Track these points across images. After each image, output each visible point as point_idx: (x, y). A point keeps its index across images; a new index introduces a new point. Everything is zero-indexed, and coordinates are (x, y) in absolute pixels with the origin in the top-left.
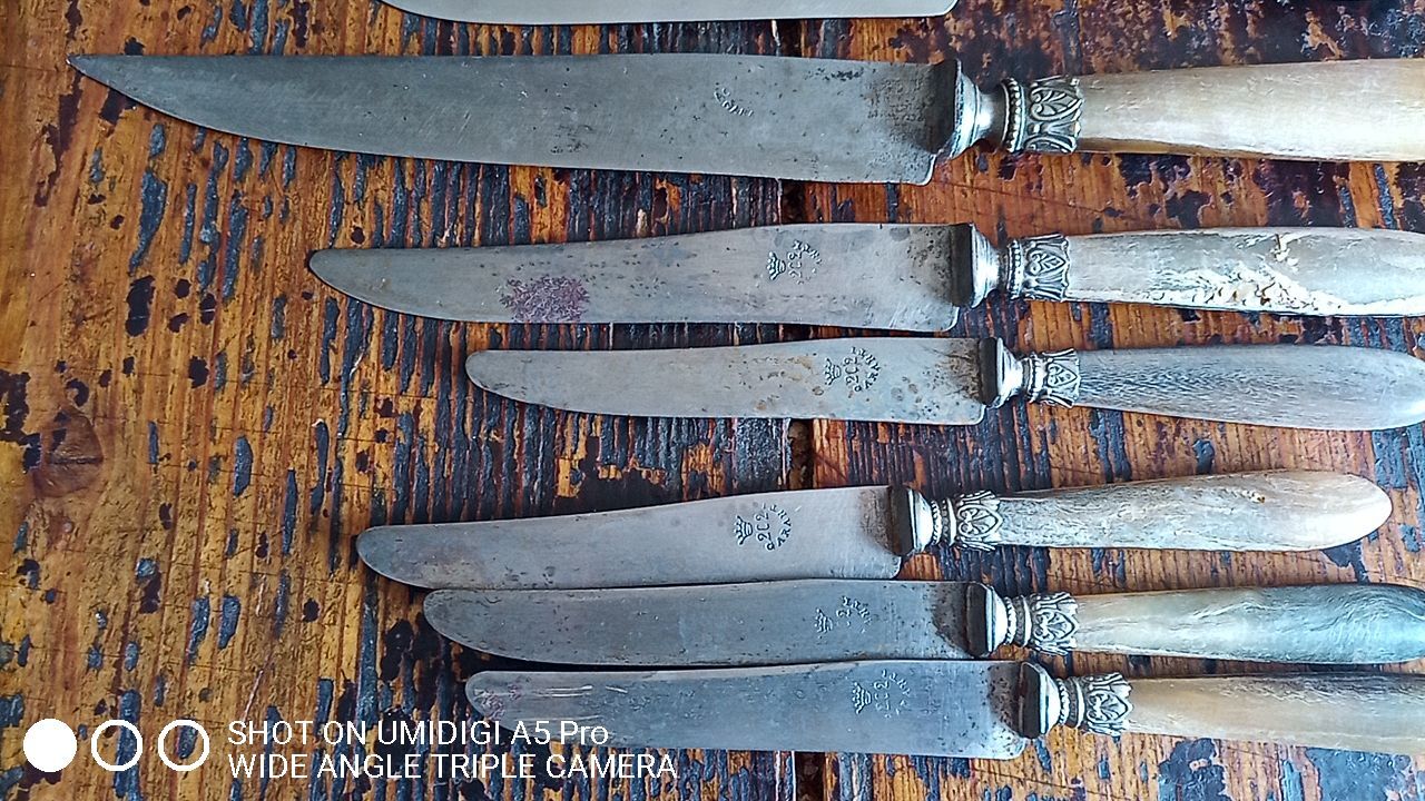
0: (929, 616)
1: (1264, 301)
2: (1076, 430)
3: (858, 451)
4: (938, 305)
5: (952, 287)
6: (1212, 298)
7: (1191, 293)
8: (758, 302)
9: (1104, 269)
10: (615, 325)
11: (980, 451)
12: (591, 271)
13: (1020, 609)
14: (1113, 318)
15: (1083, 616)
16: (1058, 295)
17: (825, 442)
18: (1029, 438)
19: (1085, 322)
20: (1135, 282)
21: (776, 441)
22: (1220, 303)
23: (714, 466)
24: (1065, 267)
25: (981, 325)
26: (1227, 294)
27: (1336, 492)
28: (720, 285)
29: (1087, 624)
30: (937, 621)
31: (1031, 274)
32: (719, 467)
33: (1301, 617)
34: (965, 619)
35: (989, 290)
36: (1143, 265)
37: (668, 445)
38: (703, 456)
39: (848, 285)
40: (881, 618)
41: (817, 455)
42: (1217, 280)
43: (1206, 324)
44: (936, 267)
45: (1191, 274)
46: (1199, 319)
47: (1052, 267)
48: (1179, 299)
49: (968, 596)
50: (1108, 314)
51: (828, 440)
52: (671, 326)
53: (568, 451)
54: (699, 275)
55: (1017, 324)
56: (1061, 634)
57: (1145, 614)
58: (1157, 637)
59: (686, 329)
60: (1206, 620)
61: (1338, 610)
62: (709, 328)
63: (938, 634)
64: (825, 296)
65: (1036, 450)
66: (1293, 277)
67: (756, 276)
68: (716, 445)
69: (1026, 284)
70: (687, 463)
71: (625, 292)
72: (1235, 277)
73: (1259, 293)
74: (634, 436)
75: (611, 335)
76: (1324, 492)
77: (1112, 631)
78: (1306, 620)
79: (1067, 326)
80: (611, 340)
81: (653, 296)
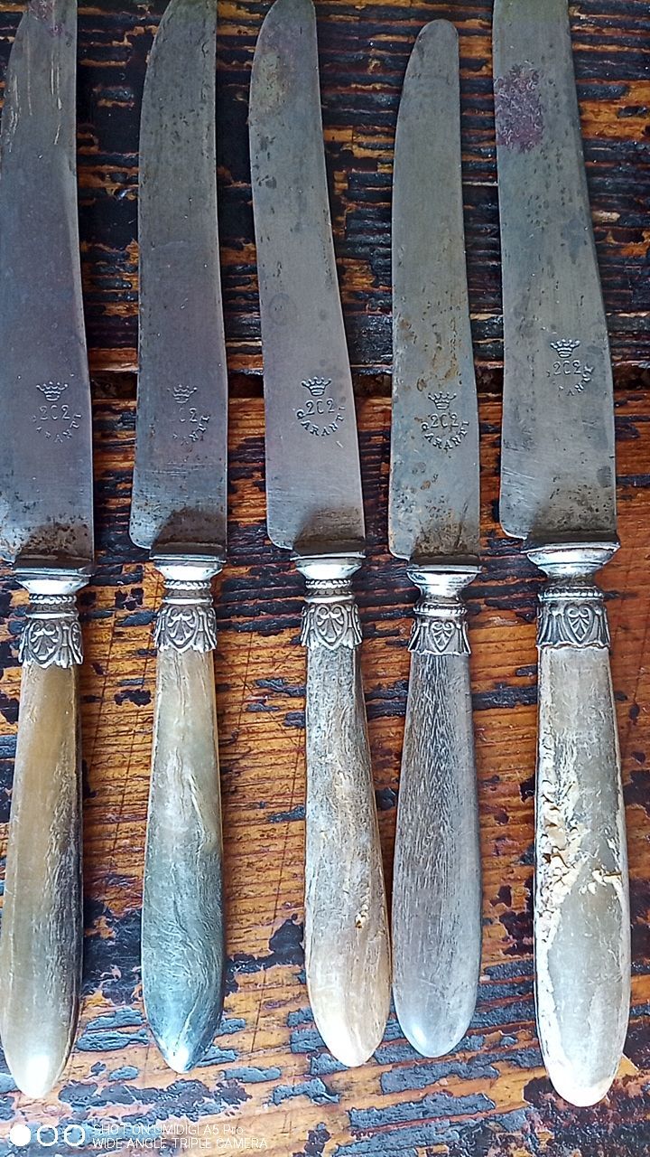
0: (191, 504)
1: (548, 857)
2: (401, 667)
3: (371, 443)
4: (528, 517)
5: (549, 531)
6: (548, 800)
7: (552, 777)
8: (525, 330)
9: (575, 684)
10: (496, 188)
11: (376, 568)
12: (552, 155)
13: (198, 594)
14: (520, 710)
15: (191, 658)
16: (544, 640)
17: (380, 408)
18: (391, 619)
19: (516, 680)
20: (562, 718)
21: (380, 358)
22: (543, 811)
23: (351, 292)
24: (575, 643)
25: (508, 571)
26: (555, 817)
27: (368, 1005)
28: (543, 289)
29: (184, 661)
30: (186, 512)
31: (566, 608)
32: (350, 297)
33: (188, 891)
34: (188, 541)
35: (546, 570)
36: (580, 726)
37: (371, 244)
38: (361, 280)
39: (548, 424)
40: (189, 454)
41: (366, 400)
42: (569, 805)
43: (518, 808)
44: (570, 516)
45: (573, 778)
46: (523, 800)
47: (575, 630)
48: (546, 764)
49: (212, 545)
50: (525, 704)
51: (382, 412)
52: (497, 247)
53: (361, 139)
54: (553, 267)
55: (510, 609)
56: (173, 635)
57: (193, 723)
58: (170, 735)
59: (494, 263)
60: (187, 788)
61: (194, 931)
62: (496, 288)
63: (174, 513)
64: (534, 400)
65: (380, 626)
66: (575, 889)
67: (553, 327)
68: (372, 294)
69: (554, 605)
70: (353, 264)
71: (532, 190)
72: (573, 824)
73: (555, 850)
74: (379, 207)
75: (484, 184)
76: (367, 992)
77: (176, 687)
78: (184, 896)
79: (510, 662)
80: (479, 183)
81: (529, 220)
